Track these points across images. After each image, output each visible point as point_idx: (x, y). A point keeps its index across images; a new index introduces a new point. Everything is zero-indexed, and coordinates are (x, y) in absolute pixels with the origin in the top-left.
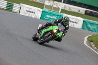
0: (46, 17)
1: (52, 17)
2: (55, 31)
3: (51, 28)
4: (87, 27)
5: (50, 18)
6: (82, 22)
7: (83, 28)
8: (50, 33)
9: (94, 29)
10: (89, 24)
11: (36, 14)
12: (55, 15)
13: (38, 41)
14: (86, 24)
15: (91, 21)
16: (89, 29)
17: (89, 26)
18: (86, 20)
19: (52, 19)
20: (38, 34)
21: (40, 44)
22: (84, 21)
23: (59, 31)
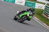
4: (27, 5)
7: (25, 5)
9: (31, 6)
14: (27, 3)
15: (29, 2)
16: (28, 6)
17: (28, 4)
22: (26, 2)
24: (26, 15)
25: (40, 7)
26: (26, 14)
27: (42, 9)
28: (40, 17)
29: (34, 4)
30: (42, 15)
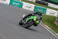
0: (13, 4)
1: (16, 4)
2: (35, 20)
3: (32, 18)
5: (15, 4)
6: (34, 7)
8: (31, 21)
10: (38, 8)
11: (7, 1)
12: (18, 2)
13: (23, 25)
18: (36, 6)
19: (16, 5)
20: (23, 21)
21: (26, 28)
22: (35, 7)
23: (37, 20)
24: (33, 20)
25: (52, 14)
26: (33, 18)
27: (54, 16)
28: (52, 26)
29: (45, 9)
30: (55, 23)
